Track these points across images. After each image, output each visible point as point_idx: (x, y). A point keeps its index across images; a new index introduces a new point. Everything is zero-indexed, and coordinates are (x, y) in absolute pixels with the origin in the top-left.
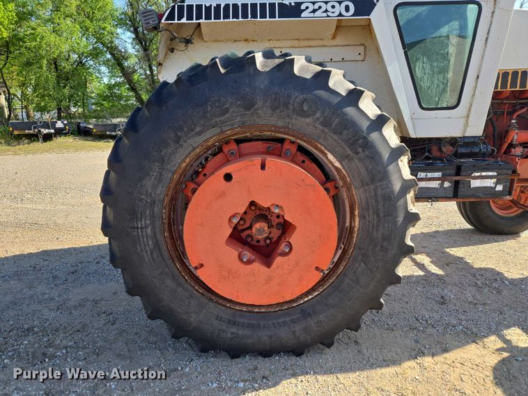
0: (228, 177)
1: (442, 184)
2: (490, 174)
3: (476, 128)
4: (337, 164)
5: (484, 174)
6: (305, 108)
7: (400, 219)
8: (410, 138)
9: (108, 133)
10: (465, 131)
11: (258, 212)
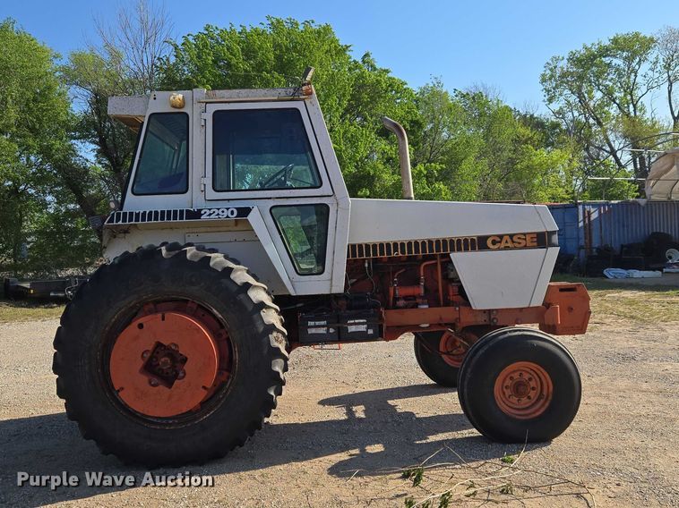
0: (141, 326)
1: (328, 330)
2: (362, 321)
3: (339, 288)
4: (220, 316)
5: (356, 321)
6: (194, 280)
7: (265, 352)
8: (290, 295)
9: (52, 294)
10: (331, 289)
11: (166, 352)
